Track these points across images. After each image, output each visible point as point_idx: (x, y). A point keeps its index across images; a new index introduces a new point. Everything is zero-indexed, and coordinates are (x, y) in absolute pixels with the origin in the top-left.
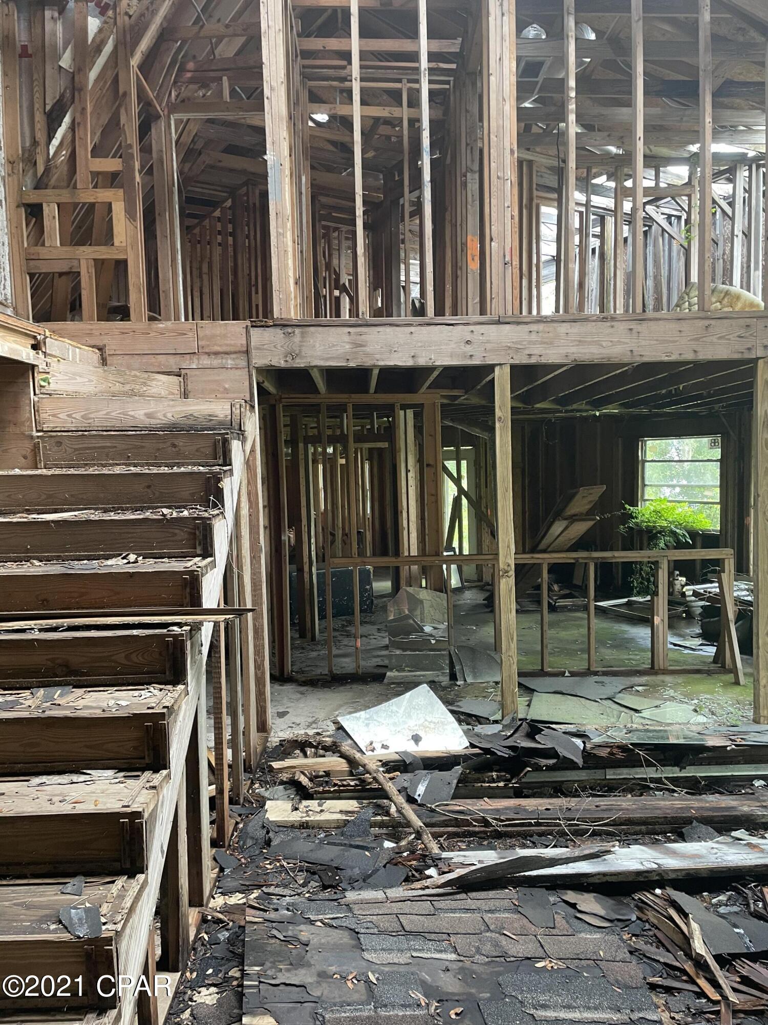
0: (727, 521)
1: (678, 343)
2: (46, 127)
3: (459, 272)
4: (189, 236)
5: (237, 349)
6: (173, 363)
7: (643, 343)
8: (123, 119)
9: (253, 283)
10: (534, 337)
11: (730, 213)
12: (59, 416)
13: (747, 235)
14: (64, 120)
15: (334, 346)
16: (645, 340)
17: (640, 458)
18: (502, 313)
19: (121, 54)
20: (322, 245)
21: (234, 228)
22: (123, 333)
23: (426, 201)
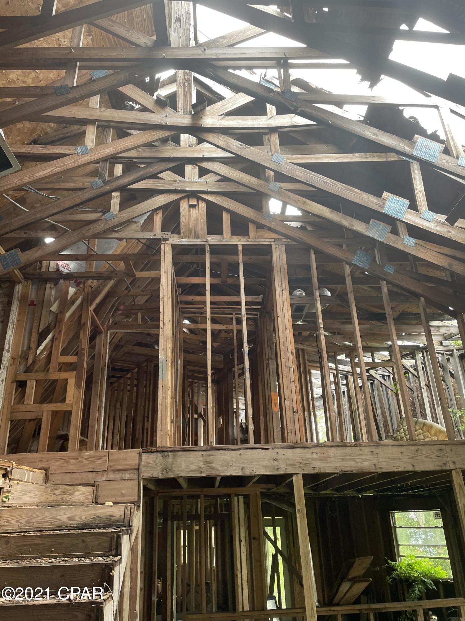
0: (456, 572)
1: (401, 460)
2: (37, 340)
3: (268, 411)
4: (111, 387)
5: (132, 467)
6: (90, 478)
7: (381, 460)
8: (81, 336)
9: (146, 415)
10: (315, 456)
11: (416, 374)
12: (10, 522)
13: (428, 386)
14: (49, 337)
15: (193, 463)
16: (382, 458)
17: (392, 525)
18: (294, 441)
19: (85, 305)
20: (189, 390)
21: (138, 383)
22: (62, 459)
23: (247, 379)
